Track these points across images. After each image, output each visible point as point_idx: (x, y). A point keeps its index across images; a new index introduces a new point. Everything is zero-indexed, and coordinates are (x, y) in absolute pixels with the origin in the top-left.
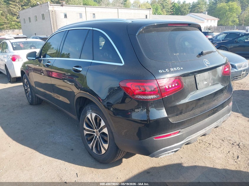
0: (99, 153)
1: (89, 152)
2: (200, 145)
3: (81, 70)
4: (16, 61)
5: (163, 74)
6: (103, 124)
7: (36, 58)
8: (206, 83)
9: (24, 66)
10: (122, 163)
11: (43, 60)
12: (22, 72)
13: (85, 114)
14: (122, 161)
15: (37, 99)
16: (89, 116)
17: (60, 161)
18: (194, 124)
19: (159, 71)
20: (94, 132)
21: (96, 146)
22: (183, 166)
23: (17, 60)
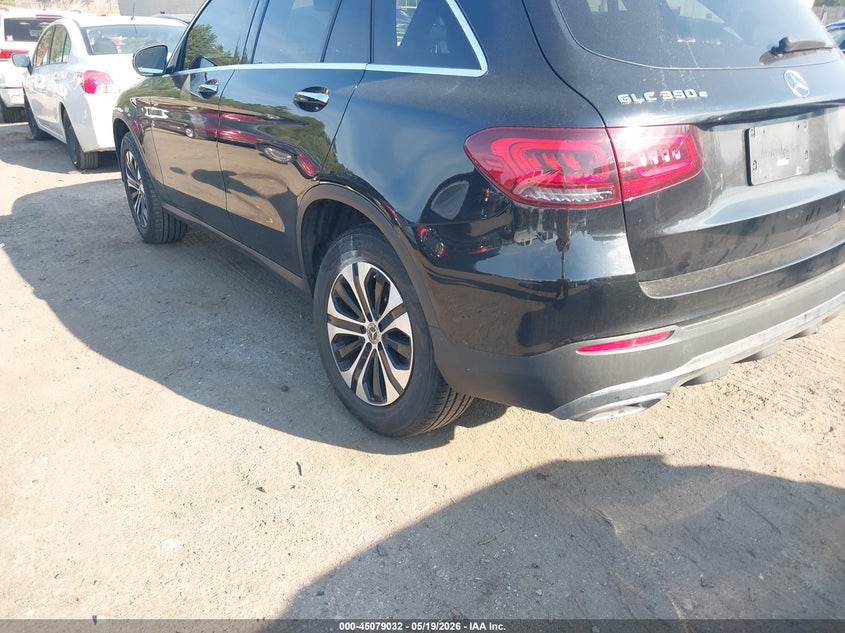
0: (378, 400)
1: (344, 398)
2: (729, 401)
3: (325, 101)
4: (97, 91)
5: (632, 108)
6: (395, 299)
7: (168, 71)
8: (783, 162)
9: (124, 101)
10: (452, 438)
11: (189, 77)
12: (120, 128)
13: (336, 264)
14: (453, 434)
15: (166, 223)
16: (346, 272)
17: (244, 421)
18: (725, 311)
19: (620, 97)
20: (362, 330)
21: (369, 379)
22: (665, 465)
23: (99, 90)
